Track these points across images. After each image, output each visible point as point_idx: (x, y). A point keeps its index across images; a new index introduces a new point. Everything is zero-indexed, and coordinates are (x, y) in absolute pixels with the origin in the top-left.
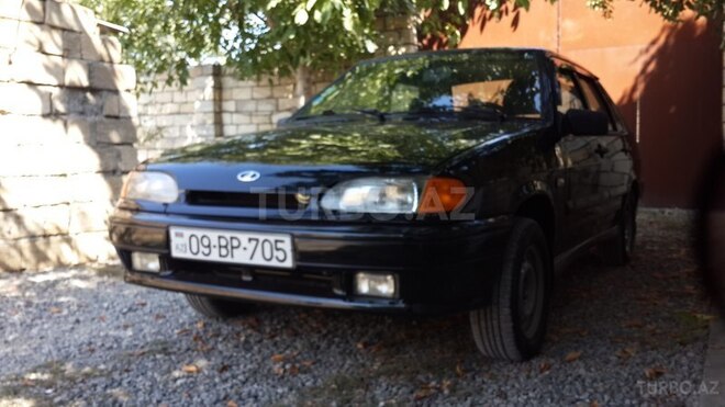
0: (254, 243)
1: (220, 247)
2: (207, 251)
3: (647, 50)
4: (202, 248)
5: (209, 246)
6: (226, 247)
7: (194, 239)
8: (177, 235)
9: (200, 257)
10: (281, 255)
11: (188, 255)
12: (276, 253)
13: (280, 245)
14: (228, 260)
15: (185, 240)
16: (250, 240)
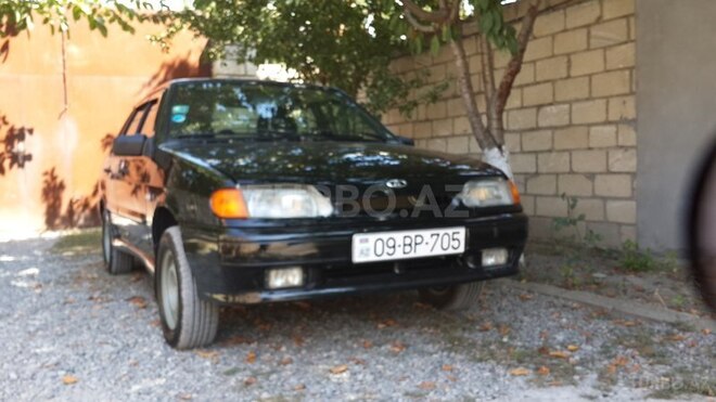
0: (435, 237)
1: (405, 245)
2: (391, 251)
3: (149, 84)
4: (387, 250)
5: (394, 247)
6: (410, 245)
7: (380, 243)
8: (361, 241)
9: (385, 257)
10: (456, 244)
11: (372, 258)
12: (452, 243)
13: (456, 236)
14: (412, 255)
15: (371, 245)
16: (432, 235)
